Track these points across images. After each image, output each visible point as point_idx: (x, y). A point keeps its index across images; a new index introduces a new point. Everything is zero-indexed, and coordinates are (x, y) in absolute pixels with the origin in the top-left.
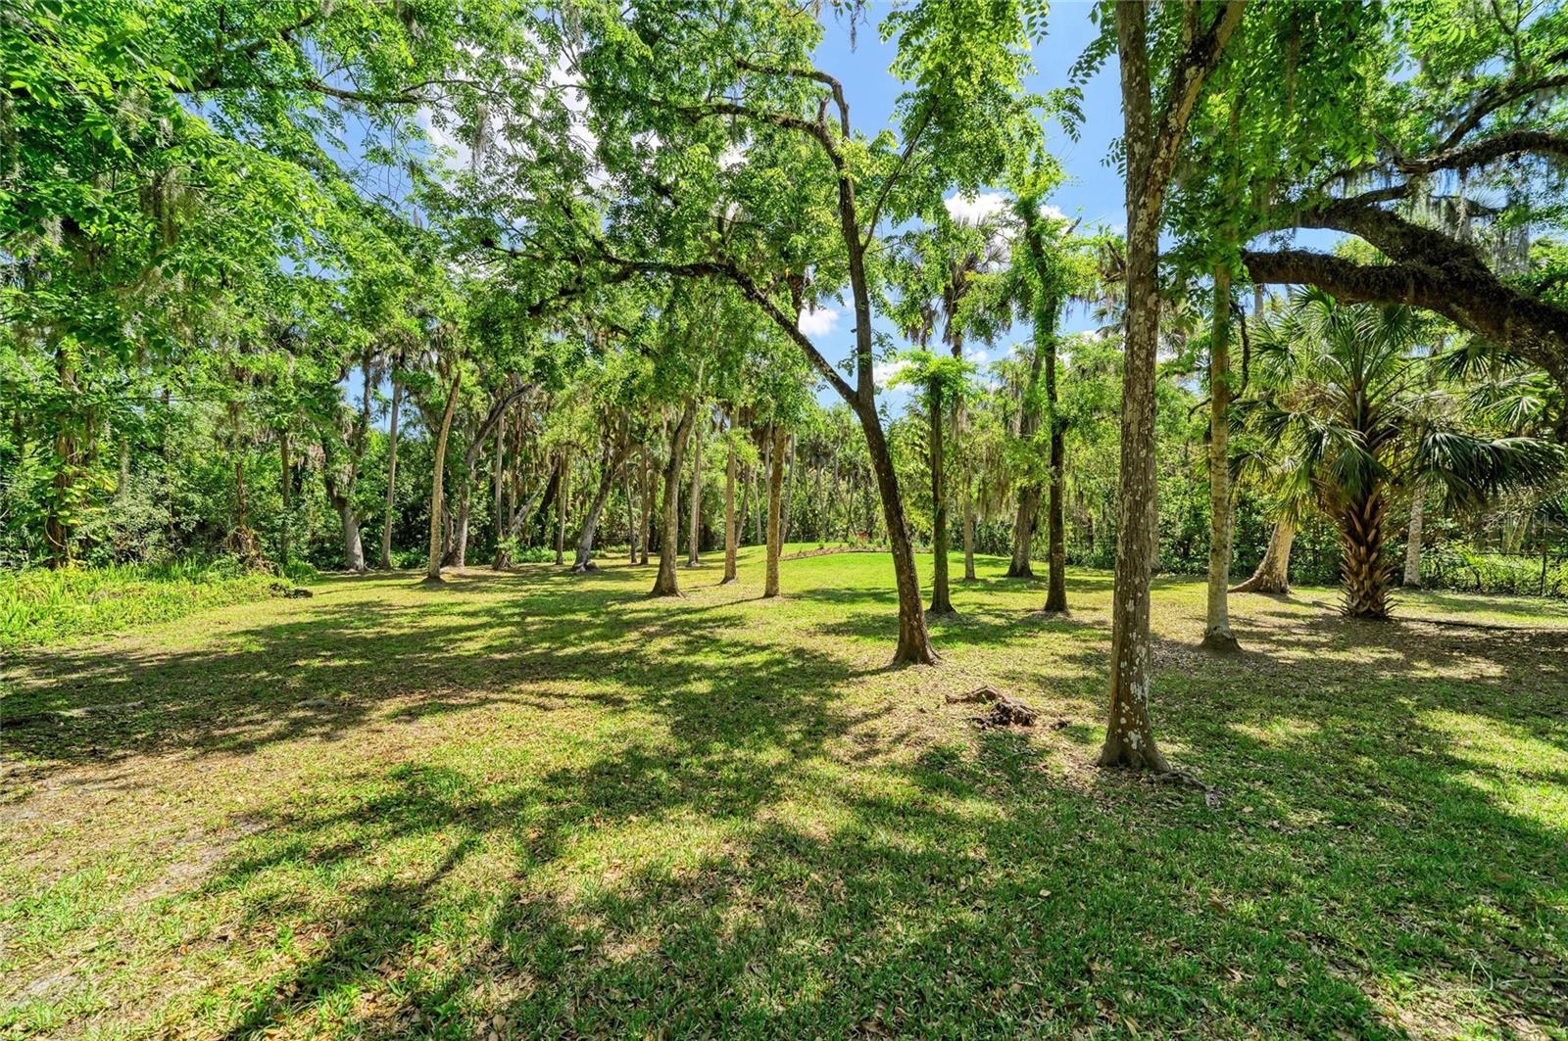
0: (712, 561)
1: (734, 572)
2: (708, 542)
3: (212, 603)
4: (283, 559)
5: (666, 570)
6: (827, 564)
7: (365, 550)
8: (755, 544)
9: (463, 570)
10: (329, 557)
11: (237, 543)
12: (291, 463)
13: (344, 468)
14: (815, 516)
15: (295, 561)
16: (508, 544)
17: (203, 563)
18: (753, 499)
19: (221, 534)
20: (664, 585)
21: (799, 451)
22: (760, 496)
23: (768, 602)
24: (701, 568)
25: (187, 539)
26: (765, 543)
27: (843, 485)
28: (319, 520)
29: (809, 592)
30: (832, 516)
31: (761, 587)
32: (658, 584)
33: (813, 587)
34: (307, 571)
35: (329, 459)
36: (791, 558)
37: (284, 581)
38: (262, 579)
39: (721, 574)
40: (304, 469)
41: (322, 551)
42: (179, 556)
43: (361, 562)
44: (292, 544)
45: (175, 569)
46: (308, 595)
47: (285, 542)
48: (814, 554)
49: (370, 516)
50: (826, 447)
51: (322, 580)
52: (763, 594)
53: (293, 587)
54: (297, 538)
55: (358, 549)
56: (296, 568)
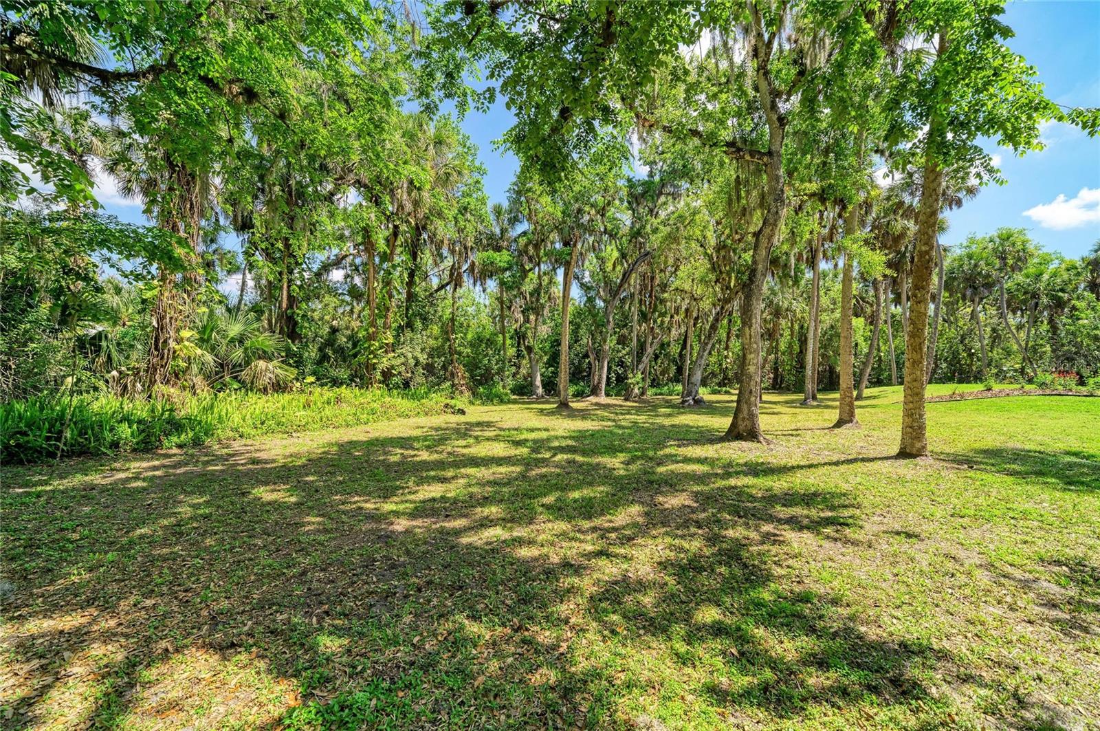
0: (829, 400)
1: (852, 414)
2: (829, 381)
5: (745, 407)
6: (1001, 409)
8: (890, 384)
9: (603, 399)
11: (453, 375)
14: (971, 355)
16: (635, 379)
17: (431, 388)
18: (886, 341)
19: (446, 369)
20: (742, 426)
21: (948, 286)
22: (895, 337)
23: (904, 468)
24: (818, 407)
26: (901, 383)
27: (1013, 320)
29: (987, 452)
30: (996, 354)
31: (893, 440)
32: (734, 425)
33: (991, 442)
36: (941, 400)
39: (834, 415)
43: (540, 391)
44: (497, 377)
46: (464, 413)
47: (492, 375)
48: (977, 396)
50: (988, 276)
52: (895, 450)
54: (501, 372)
55: (538, 382)
56: (490, 394)
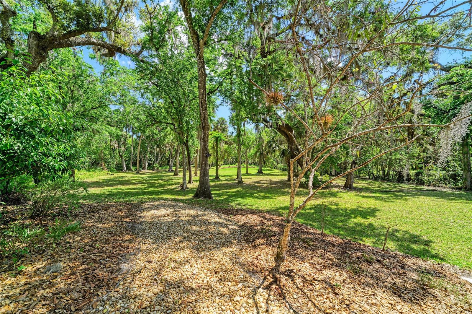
3: (97, 176)
4: (110, 168)
7: (127, 166)
9: (146, 171)
10: (119, 168)
11: (101, 165)
12: (112, 148)
13: (122, 148)
15: (112, 169)
16: (156, 165)
17: (96, 169)
19: (99, 163)
25: (92, 164)
28: (117, 160)
34: (114, 171)
35: (119, 147)
37: (109, 172)
38: (105, 172)
40: (114, 149)
41: (118, 166)
42: (91, 168)
43: (125, 169)
44: (112, 165)
45: (91, 170)
46: (113, 175)
47: (110, 165)
49: (127, 159)
51: (117, 172)
53: (111, 173)
54: (113, 164)
55: (125, 166)
56: (112, 170)
